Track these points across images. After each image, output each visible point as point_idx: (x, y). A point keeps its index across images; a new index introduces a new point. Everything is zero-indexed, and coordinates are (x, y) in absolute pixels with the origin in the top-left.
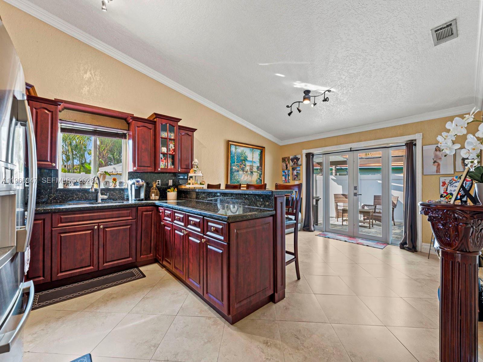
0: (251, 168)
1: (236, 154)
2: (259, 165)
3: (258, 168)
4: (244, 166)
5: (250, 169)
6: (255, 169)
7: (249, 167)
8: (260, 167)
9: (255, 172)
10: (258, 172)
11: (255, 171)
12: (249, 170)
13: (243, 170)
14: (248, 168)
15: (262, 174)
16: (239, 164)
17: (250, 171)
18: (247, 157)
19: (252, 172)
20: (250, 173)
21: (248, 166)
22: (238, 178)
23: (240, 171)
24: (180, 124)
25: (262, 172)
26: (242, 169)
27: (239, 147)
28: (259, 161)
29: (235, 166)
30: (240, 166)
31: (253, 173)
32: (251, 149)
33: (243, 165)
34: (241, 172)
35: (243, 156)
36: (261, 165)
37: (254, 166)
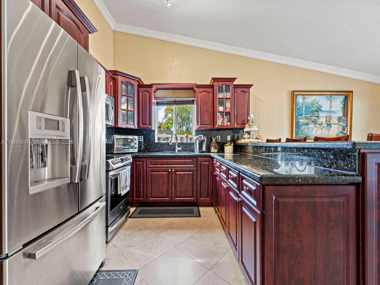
0: (328, 120)
1: (304, 104)
2: (341, 115)
3: (339, 119)
4: (317, 118)
5: (326, 121)
6: (334, 120)
7: (325, 119)
8: (343, 118)
9: (334, 124)
10: (339, 125)
11: (336, 123)
12: (324, 122)
13: (315, 122)
14: (322, 120)
15: (347, 126)
16: (309, 116)
17: (326, 123)
18: (321, 107)
19: (329, 125)
20: (326, 125)
21: (323, 117)
22: (307, 132)
23: (311, 124)
24: (235, 83)
25: (347, 123)
26: (313, 122)
27: (309, 96)
28: (341, 109)
29: (302, 118)
30: (310, 119)
31: (331, 126)
32: (328, 96)
33: (315, 117)
34: (312, 126)
35: (315, 106)
36: (345, 115)
37: (332, 117)
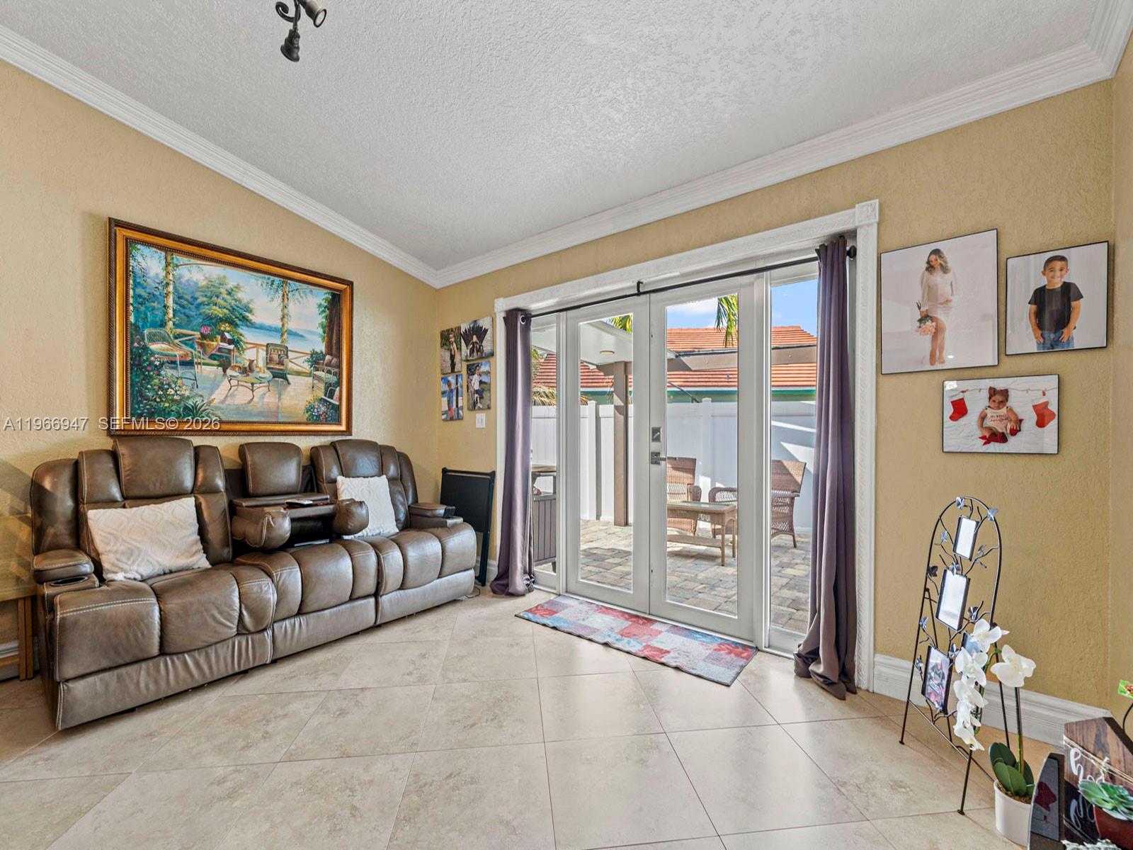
0: (276, 357)
1: (171, 288)
2: (321, 347)
3: (316, 360)
4: (232, 347)
5: (269, 360)
6: (297, 362)
7: (262, 354)
8: (328, 357)
9: (299, 373)
10: (315, 377)
11: (304, 370)
12: (261, 364)
13: (224, 362)
14: (253, 354)
15: (339, 383)
16: (197, 334)
17: (268, 368)
18: (250, 311)
19: (280, 375)
20: (268, 375)
21: (256, 346)
22: (187, 393)
23: (204, 364)
25: (339, 375)
26: (212, 357)
27: (193, 261)
28: (320, 331)
29: (163, 339)
30: (202, 345)
31: (287, 380)
32: (272, 278)
33: (224, 339)
34: (209, 371)
35: (220, 301)
36: (334, 351)
37: (290, 351)
